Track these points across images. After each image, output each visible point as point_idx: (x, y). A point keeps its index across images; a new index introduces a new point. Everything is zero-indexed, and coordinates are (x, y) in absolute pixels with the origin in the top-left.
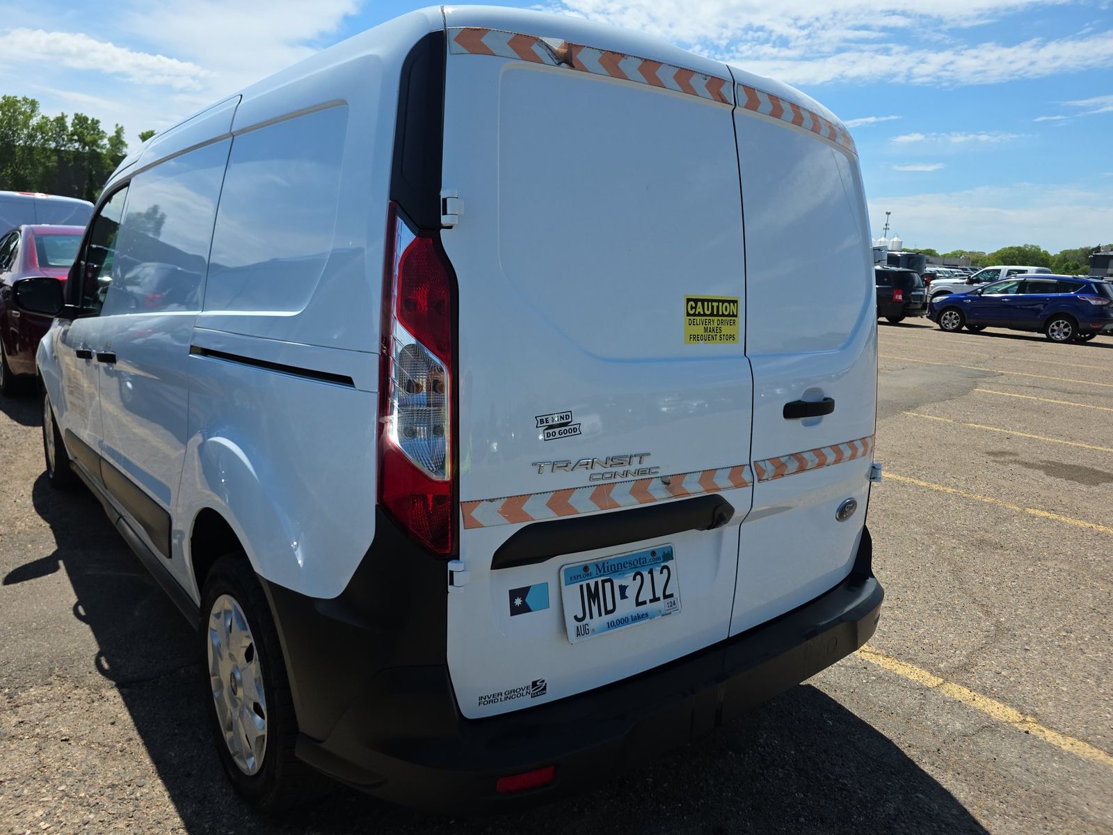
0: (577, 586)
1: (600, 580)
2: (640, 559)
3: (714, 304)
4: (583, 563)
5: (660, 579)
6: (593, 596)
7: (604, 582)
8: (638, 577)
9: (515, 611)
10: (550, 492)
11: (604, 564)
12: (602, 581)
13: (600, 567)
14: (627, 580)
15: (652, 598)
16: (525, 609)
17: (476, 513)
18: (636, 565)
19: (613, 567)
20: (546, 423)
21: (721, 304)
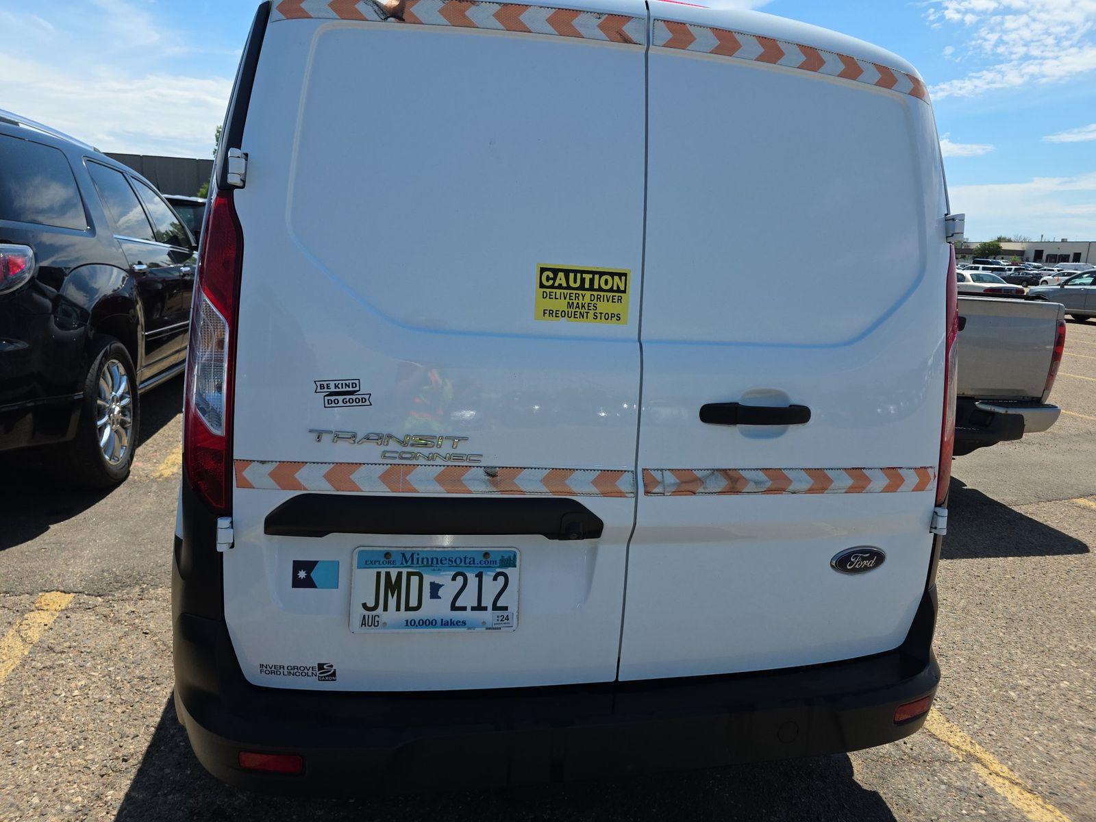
0: (373, 572)
1: (405, 571)
2: (465, 558)
3: (584, 275)
4: (385, 549)
5: (491, 587)
6: (393, 586)
7: (409, 575)
8: (460, 579)
9: (297, 583)
10: (329, 463)
11: (412, 556)
12: (408, 572)
13: (408, 556)
14: (443, 577)
15: (476, 605)
16: (308, 583)
17: (248, 473)
18: (458, 564)
19: (425, 560)
20: (327, 388)
21: (597, 277)
